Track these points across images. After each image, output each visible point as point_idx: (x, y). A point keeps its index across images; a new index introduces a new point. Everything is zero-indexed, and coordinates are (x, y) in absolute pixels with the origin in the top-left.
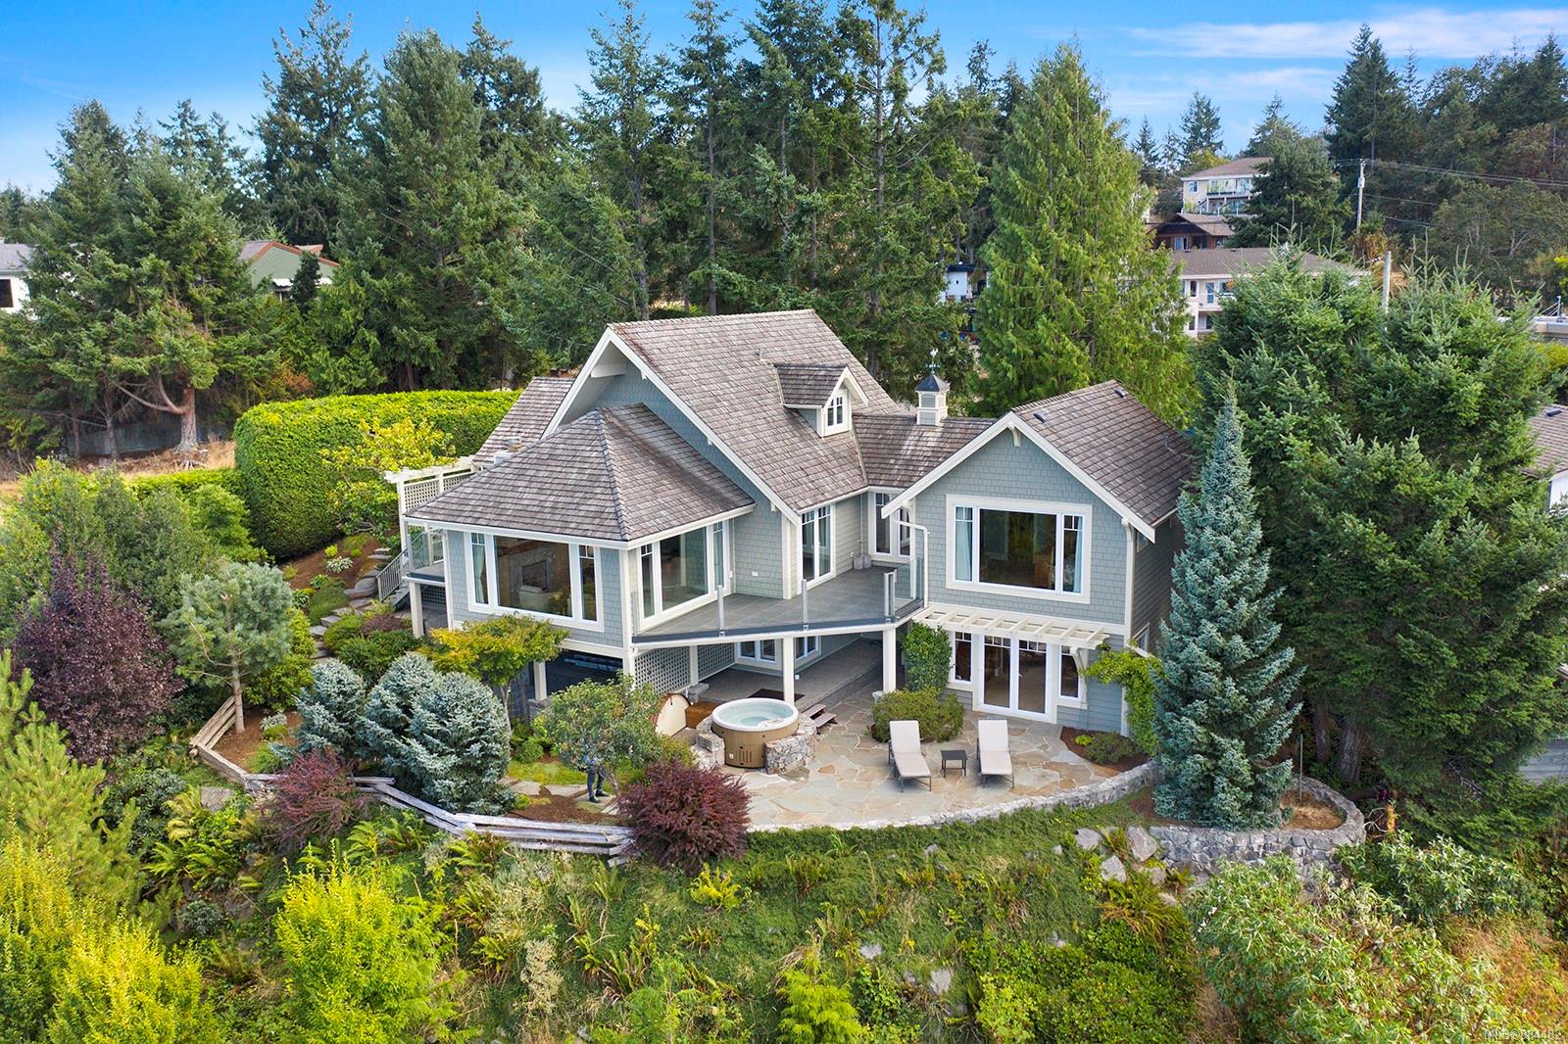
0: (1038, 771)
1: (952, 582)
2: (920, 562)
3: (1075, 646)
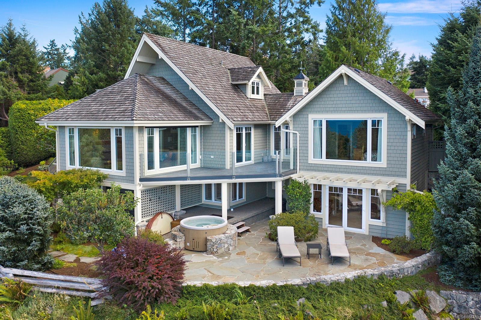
0: (363, 257)
1: (312, 160)
2: (295, 150)
3: (380, 189)
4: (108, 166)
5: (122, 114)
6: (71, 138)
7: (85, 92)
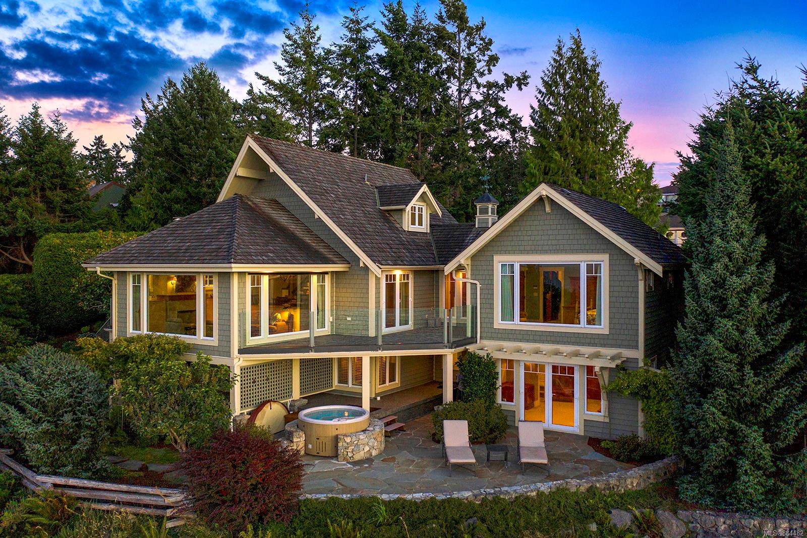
0: (570, 465)
1: (499, 323)
2: (474, 309)
3: (597, 364)
4: (191, 330)
5: (215, 254)
6: (137, 290)
7: (152, 220)
